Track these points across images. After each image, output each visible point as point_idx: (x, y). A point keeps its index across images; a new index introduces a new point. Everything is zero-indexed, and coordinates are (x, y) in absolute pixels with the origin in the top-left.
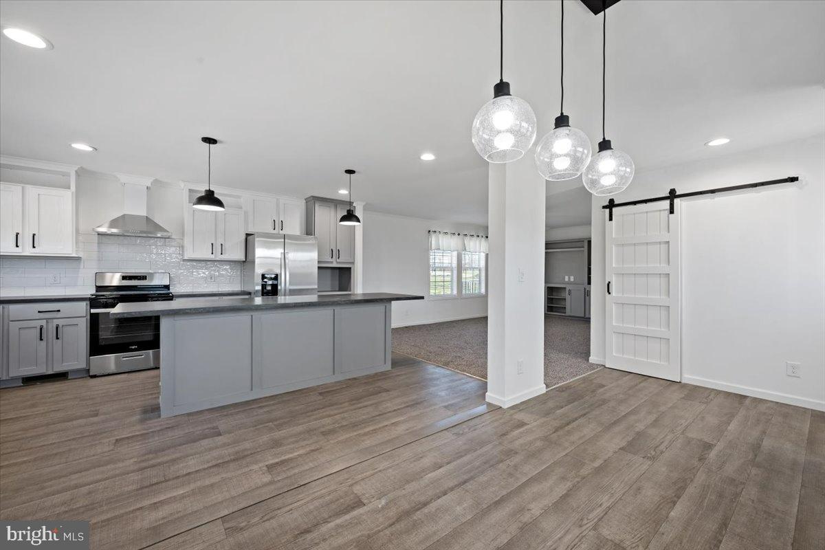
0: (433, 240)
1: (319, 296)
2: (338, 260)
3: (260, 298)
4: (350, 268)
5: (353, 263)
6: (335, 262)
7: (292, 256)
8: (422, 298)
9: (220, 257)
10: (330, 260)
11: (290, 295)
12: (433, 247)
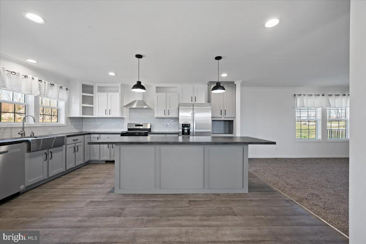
0: (298, 100)
1: (213, 137)
2: (225, 116)
3: (181, 137)
4: (233, 120)
5: (235, 118)
6: (223, 117)
7: (197, 115)
8: (274, 143)
9: (168, 116)
10: (220, 116)
11: (196, 136)
12: (298, 105)
